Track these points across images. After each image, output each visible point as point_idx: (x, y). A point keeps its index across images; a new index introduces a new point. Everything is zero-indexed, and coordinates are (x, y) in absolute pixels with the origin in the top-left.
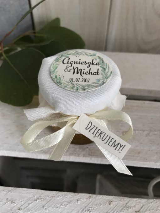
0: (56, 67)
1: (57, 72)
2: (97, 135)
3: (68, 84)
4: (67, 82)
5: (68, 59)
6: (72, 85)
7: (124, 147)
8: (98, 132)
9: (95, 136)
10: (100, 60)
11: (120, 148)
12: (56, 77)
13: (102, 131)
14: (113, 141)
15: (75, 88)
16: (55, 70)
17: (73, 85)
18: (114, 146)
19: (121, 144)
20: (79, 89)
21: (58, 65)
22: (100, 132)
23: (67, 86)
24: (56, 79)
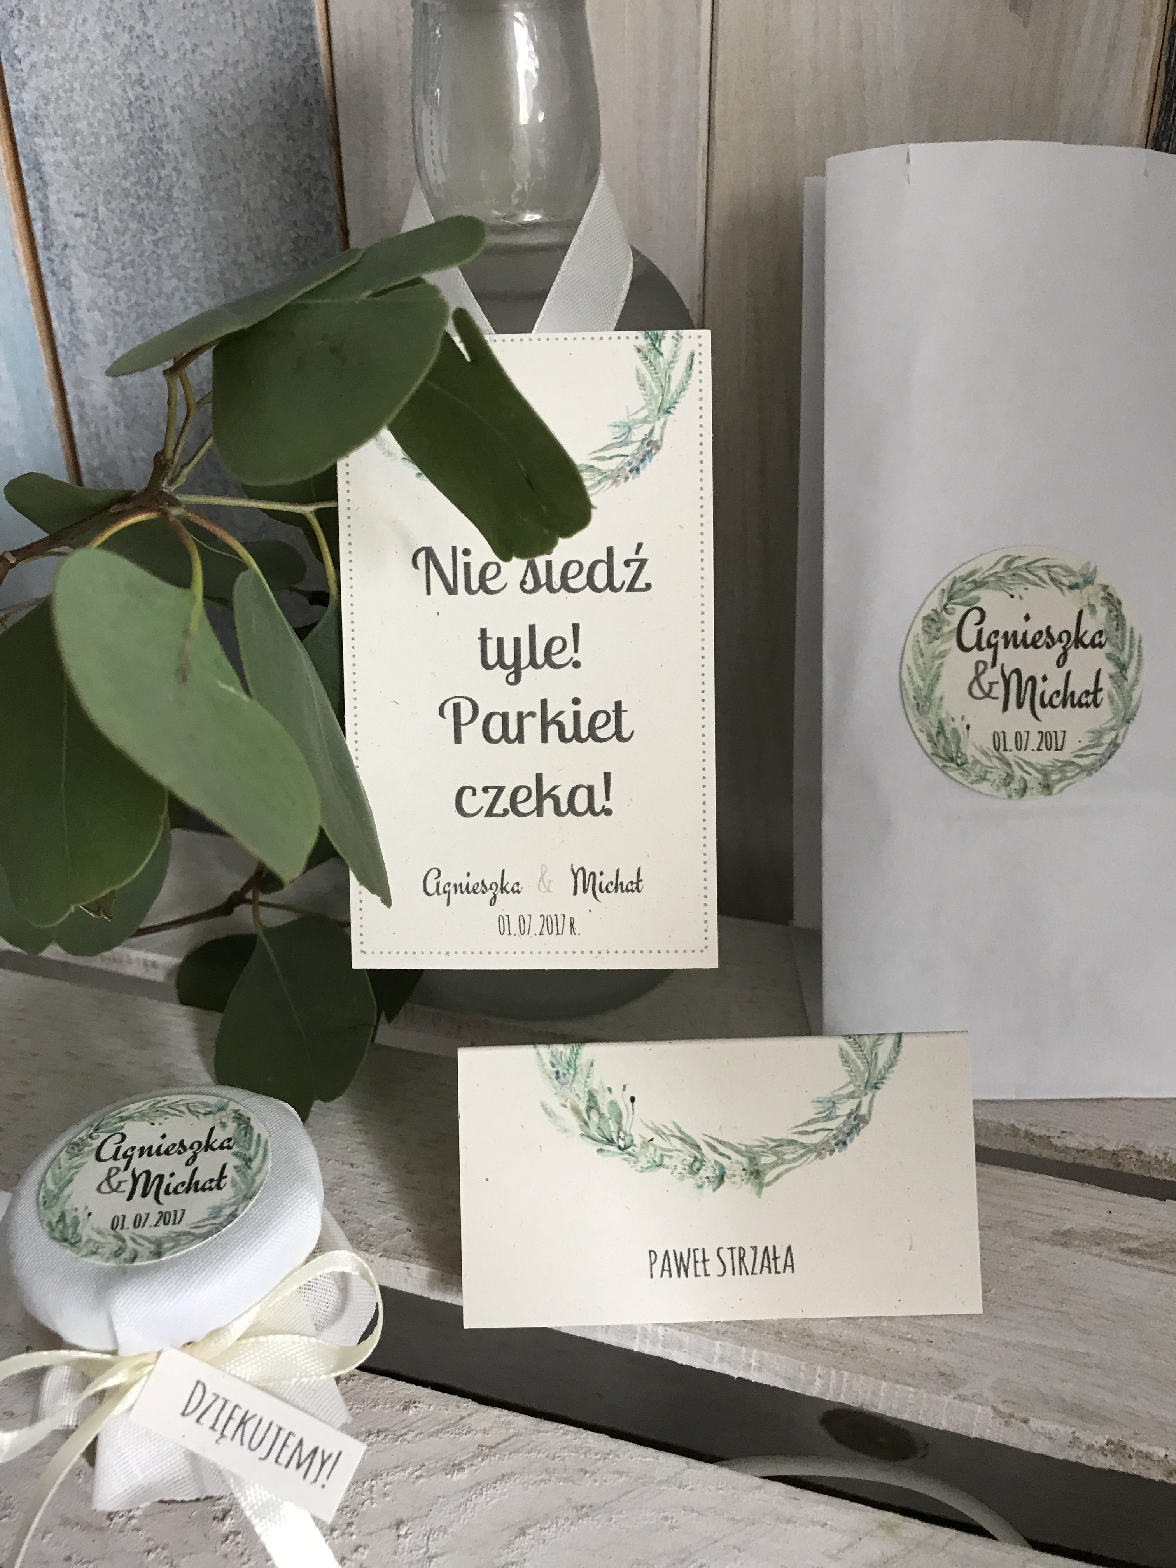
0: (68, 1177)
1: (69, 1196)
2: (229, 1432)
3: (103, 1241)
4: (100, 1233)
5: (118, 1138)
6: (114, 1245)
7: (335, 1464)
8: (230, 1418)
9: (222, 1435)
10: (240, 1125)
11: (321, 1469)
12: (62, 1217)
13: (247, 1413)
14: (293, 1443)
15: (126, 1255)
16: (61, 1190)
17: (120, 1243)
18: (299, 1465)
19: (323, 1452)
20: (140, 1255)
21: (77, 1167)
22: (238, 1415)
23: (98, 1248)
24: (60, 1226)
